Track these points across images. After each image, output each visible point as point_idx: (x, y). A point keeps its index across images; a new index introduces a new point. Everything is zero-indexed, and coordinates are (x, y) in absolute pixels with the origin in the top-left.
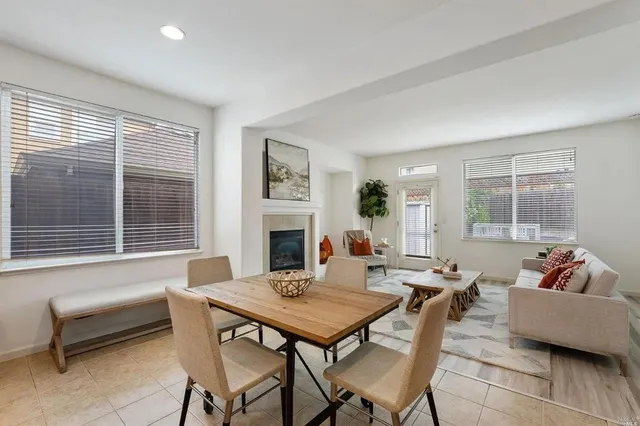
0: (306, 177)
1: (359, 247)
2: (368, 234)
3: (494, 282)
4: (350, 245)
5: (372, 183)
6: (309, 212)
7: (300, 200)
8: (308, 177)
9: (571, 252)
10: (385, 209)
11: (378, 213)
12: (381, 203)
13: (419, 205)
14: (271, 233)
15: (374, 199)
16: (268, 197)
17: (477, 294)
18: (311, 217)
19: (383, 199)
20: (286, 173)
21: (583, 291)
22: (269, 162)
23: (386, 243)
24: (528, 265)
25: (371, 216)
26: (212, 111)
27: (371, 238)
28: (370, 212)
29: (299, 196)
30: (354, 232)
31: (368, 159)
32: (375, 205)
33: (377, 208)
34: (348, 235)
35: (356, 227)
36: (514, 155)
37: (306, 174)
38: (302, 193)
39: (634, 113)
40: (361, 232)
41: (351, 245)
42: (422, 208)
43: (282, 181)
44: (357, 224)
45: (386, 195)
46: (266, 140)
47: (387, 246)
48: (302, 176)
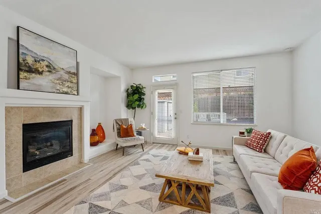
0: (74, 74)
1: (125, 131)
2: (131, 121)
5: (135, 85)
6: (79, 104)
7: (66, 93)
8: (76, 74)
9: (269, 133)
10: (144, 103)
11: (139, 106)
12: (140, 99)
13: (164, 102)
14: (24, 125)
15: (136, 97)
16: (18, 88)
18: (81, 109)
19: (142, 97)
20: (47, 66)
22: (21, 51)
23: (144, 127)
25: (134, 108)
27: (134, 123)
28: (133, 106)
29: (65, 90)
30: (121, 120)
31: (132, 69)
32: (136, 100)
33: (138, 103)
34: (117, 123)
35: (124, 116)
36: (222, 70)
37: (74, 70)
38: (68, 87)
39: (288, 47)
40: (127, 120)
41: (119, 129)
42: (166, 104)
43: (41, 73)
44: (124, 113)
45: (144, 94)
46: (18, 27)
47: (144, 129)
48: (69, 73)
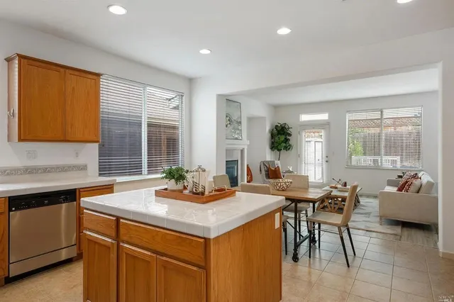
1: (273, 173)
2: (278, 163)
3: (368, 196)
4: (266, 171)
5: (279, 125)
6: (241, 147)
7: (236, 139)
8: (240, 122)
9: (416, 174)
10: (290, 145)
11: (285, 148)
12: (287, 141)
13: (311, 141)
15: (282, 138)
17: (359, 202)
18: (242, 151)
19: (288, 137)
20: (229, 120)
21: (418, 192)
23: (291, 169)
24: (390, 183)
25: (279, 150)
26: (191, 81)
27: (280, 166)
28: (279, 147)
29: (236, 136)
30: (268, 162)
31: (276, 108)
32: (283, 142)
33: (284, 145)
34: (264, 164)
35: (269, 159)
37: (239, 120)
38: (238, 134)
40: (272, 162)
42: (313, 143)
43: (227, 126)
44: (269, 156)
45: (290, 135)
47: (292, 172)
48: (237, 122)
